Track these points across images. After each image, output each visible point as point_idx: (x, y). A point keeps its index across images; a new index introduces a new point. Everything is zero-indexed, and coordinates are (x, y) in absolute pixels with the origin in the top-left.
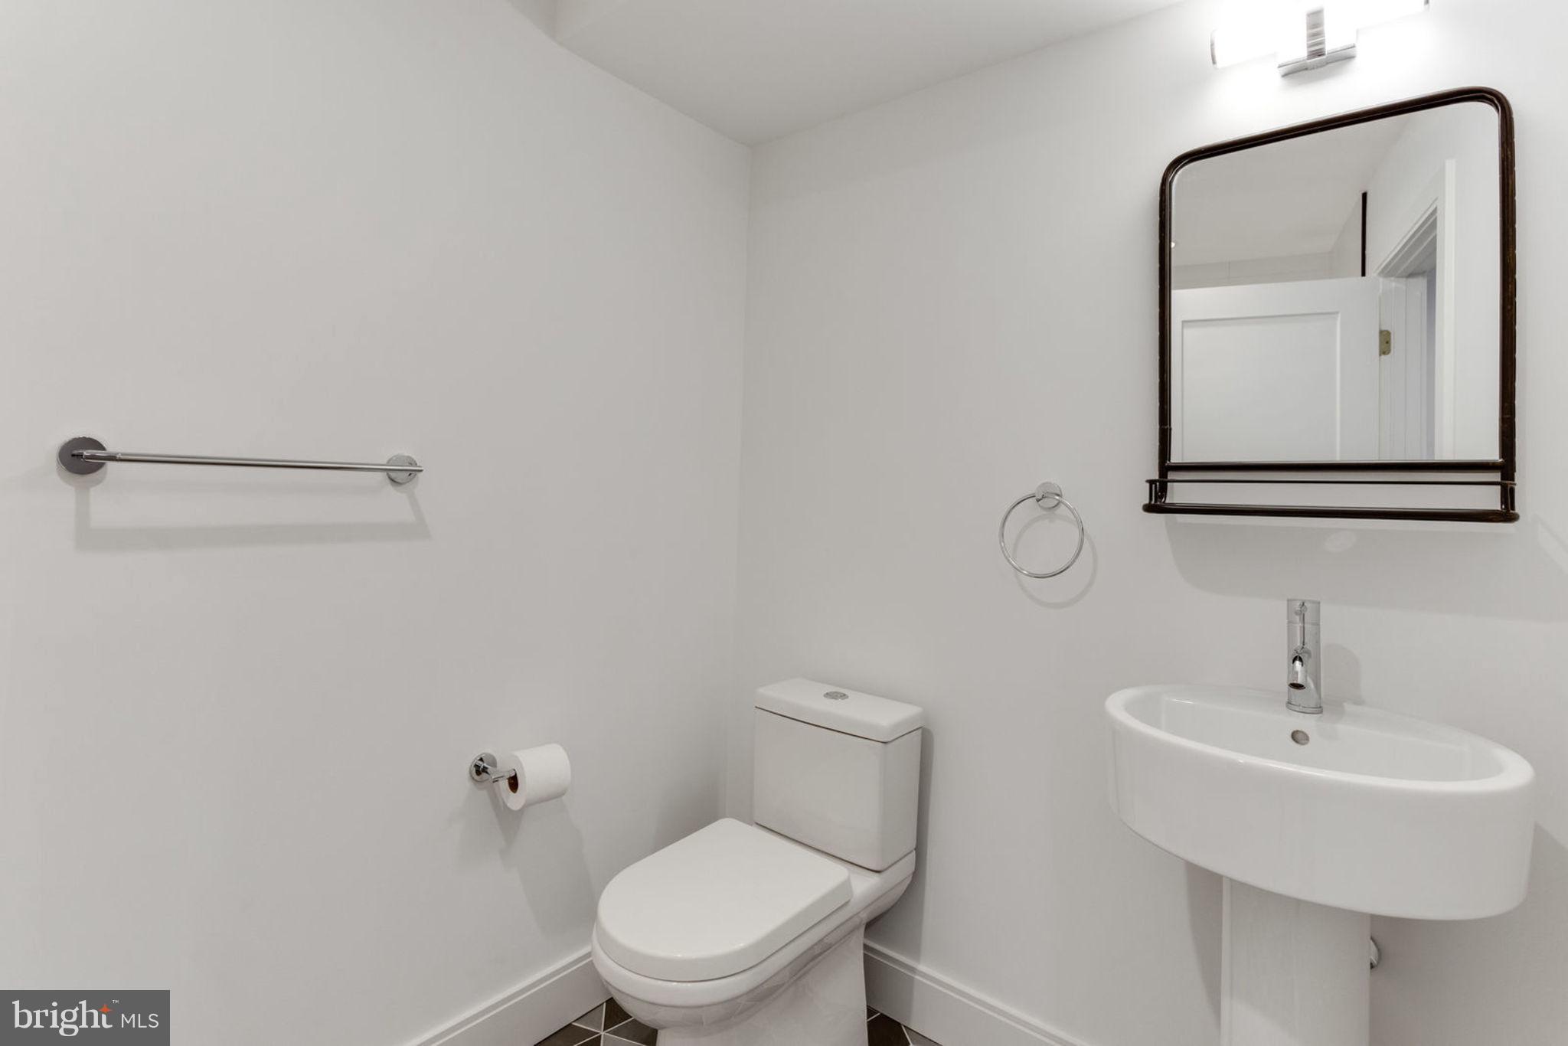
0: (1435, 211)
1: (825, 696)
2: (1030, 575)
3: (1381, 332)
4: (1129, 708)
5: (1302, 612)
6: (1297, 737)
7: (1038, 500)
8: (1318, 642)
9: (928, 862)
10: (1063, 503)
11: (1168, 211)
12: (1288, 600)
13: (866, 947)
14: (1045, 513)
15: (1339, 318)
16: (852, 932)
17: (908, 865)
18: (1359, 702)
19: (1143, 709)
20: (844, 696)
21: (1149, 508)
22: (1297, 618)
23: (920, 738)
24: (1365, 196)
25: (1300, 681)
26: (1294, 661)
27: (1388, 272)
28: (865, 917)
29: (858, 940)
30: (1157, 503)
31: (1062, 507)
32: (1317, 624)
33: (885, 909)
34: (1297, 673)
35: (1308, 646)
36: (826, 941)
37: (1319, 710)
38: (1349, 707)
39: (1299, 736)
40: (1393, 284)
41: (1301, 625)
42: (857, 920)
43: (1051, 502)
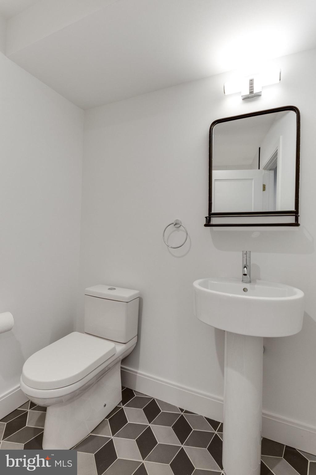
0: (277, 150)
1: (108, 289)
2: (172, 247)
3: (263, 185)
4: (200, 284)
5: (246, 254)
6: (245, 290)
7: (175, 225)
8: (250, 263)
9: (141, 338)
10: (182, 226)
11: (211, 138)
12: (243, 251)
13: (121, 368)
14: (176, 229)
15: (253, 181)
16: (117, 363)
17: (135, 340)
18: (260, 279)
19: (205, 285)
20: (115, 289)
21: (206, 225)
22: (245, 256)
23: (139, 301)
24: (260, 148)
25: (246, 273)
26: (244, 268)
27: (265, 168)
28: (121, 358)
29: (119, 365)
30: (208, 224)
31: (181, 227)
32: (250, 257)
33: (128, 355)
34: (245, 271)
35: (248, 264)
36: (109, 366)
37: (250, 282)
38: (258, 281)
39: (245, 289)
40: (266, 172)
41: (246, 258)
42: (118, 359)
43: (178, 226)
